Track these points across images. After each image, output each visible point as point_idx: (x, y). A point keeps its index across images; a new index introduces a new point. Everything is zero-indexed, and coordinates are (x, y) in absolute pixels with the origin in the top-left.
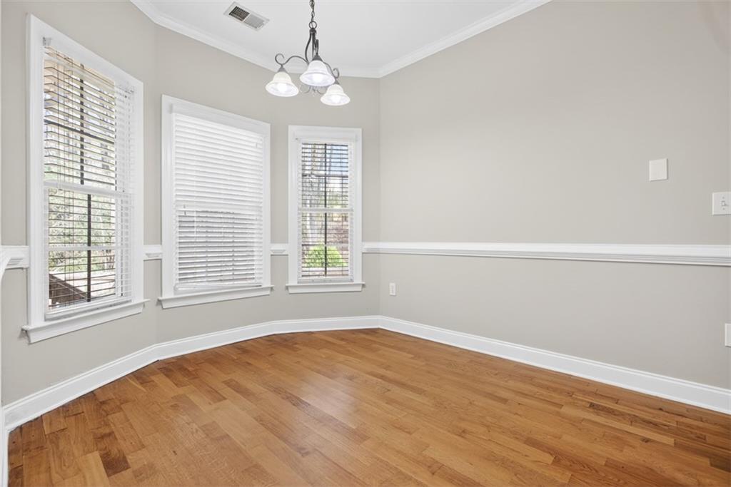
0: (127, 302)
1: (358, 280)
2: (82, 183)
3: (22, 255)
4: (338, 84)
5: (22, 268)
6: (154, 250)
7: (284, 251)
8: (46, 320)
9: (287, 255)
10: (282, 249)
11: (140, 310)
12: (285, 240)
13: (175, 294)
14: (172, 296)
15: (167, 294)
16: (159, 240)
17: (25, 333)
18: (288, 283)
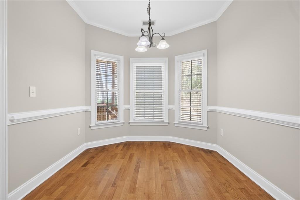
0: (119, 122)
1: (205, 125)
2: (107, 89)
3: (89, 108)
4: (164, 39)
5: (90, 111)
6: (127, 106)
7: (173, 108)
8: (95, 124)
9: (174, 110)
10: (172, 107)
11: (122, 125)
12: (173, 104)
13: (134, 121)
14: (133, 122)
15: (132, 121)
16: (129, 104)
17: (90, 127)
18: (174, 122)
